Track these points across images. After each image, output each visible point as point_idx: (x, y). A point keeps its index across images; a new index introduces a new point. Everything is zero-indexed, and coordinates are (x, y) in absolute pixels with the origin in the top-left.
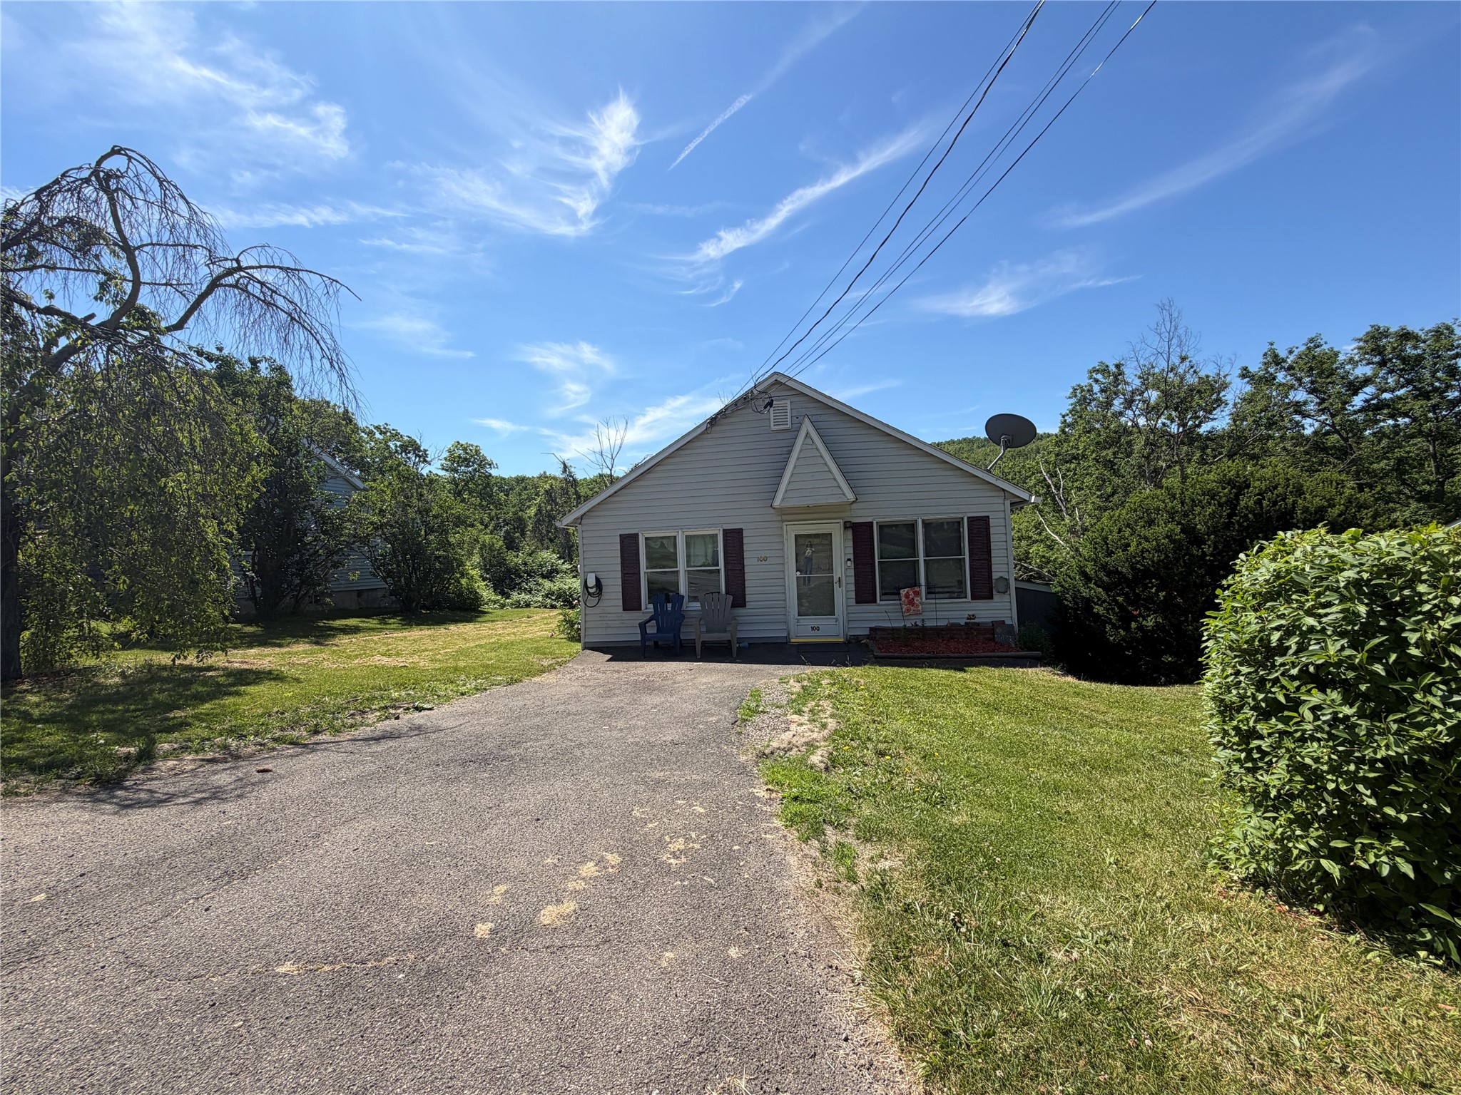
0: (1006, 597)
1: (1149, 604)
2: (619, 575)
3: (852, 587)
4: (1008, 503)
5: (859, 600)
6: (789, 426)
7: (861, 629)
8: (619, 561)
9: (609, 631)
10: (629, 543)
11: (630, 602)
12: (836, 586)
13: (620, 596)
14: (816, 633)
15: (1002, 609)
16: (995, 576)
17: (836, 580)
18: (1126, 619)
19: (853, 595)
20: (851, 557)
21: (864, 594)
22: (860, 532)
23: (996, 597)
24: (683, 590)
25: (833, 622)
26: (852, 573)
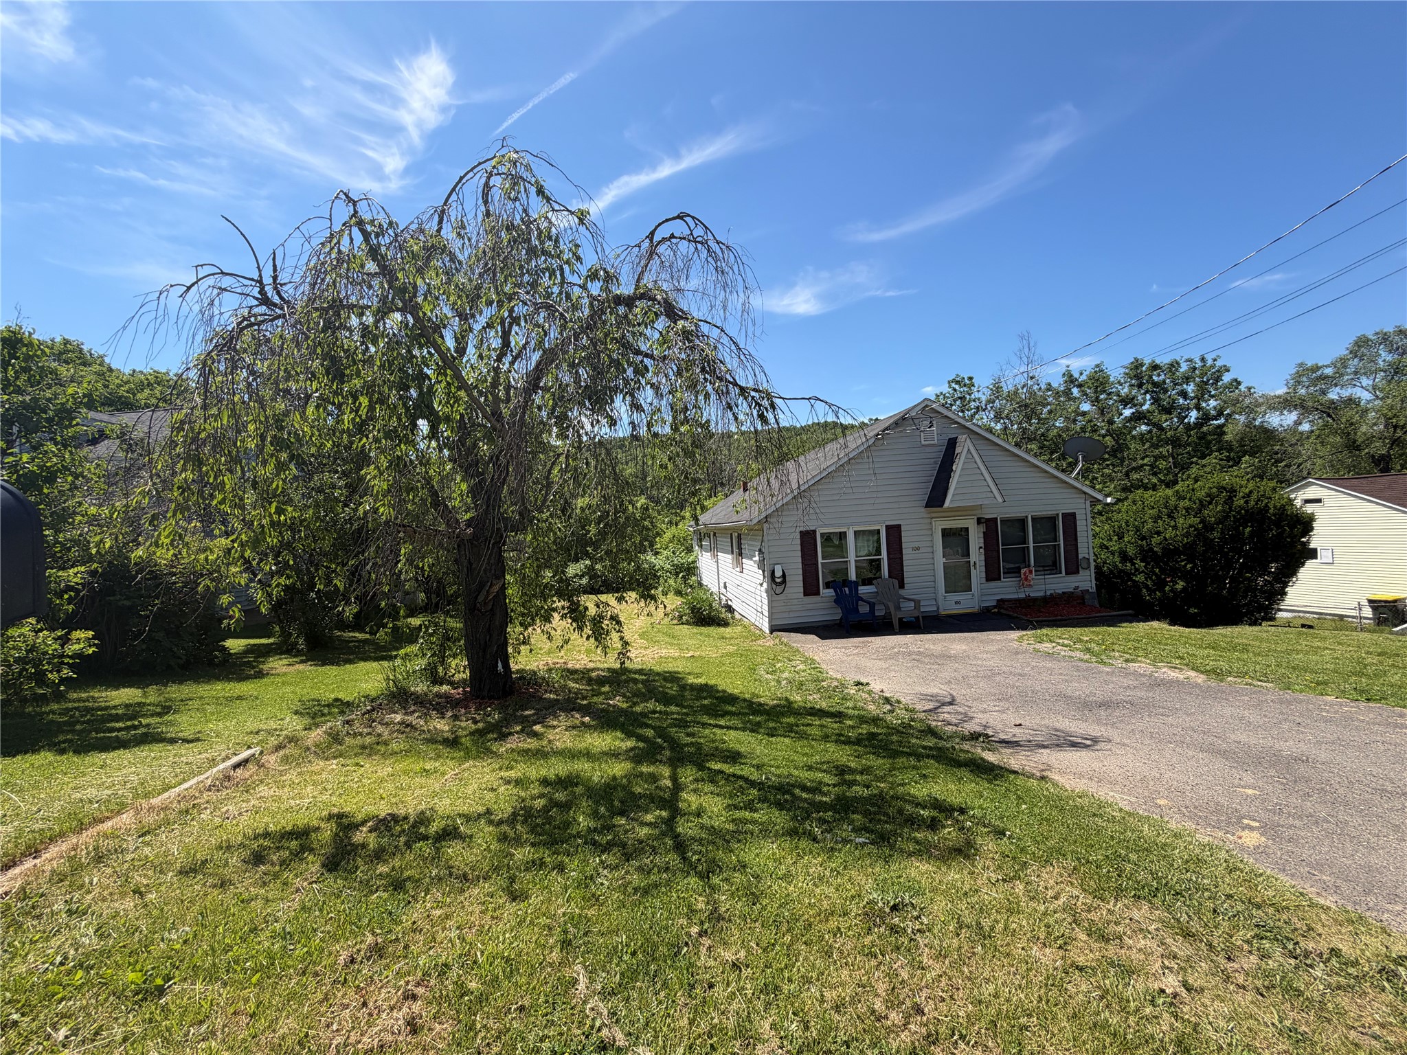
0: (1087, 572)
1: (1176, 573)
2: (800, 566)
3: (983, 569)
4: (1088, 502)
5: (988, 579)
6: (936, 442)
7: (990, 602)
8: (799, 554)
9: (792, 615)
10: (807, 538)
11: (810, 589)
12: (972, 568)
13: (802, 584)
14: (958, 606)
15: (1085, 581)
16: (1080, 556)
17: (972, 564)
18: (1161, 584)
19: (984, 575)
20: (982, 545)
21: (992, 574)
22: (989, 525)
23: (1081, 571)
24: (853, 576)
25: (970, 597)
26: (983, 557)
